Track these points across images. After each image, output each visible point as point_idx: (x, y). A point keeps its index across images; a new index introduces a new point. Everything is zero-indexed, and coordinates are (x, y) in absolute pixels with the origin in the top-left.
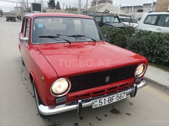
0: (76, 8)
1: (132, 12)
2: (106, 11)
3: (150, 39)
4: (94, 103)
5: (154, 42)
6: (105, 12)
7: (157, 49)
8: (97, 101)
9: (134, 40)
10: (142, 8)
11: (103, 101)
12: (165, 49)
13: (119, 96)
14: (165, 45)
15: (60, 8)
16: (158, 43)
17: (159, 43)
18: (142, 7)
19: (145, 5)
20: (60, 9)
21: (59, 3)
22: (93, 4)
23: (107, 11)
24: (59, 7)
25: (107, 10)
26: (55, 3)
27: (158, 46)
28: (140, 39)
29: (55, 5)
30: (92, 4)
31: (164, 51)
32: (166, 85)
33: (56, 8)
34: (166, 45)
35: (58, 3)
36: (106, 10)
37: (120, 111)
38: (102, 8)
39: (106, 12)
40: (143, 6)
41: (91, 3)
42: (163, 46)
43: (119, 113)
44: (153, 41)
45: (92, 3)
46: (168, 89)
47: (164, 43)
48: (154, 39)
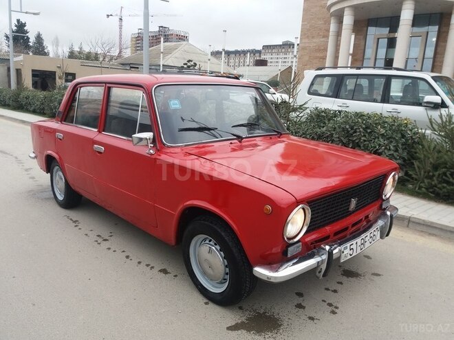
0: (96, 54)
1: (248, 66)
2: (189, 64)
3: (347, 127)
4: (343, 252)
5: (355, 132)
6: (185, 66)
7: (362, 148)
8: (346, 248)
9: (310, 131)
10: (260, 56)
11: (354, 247)
12: (380, 145)
13: (372, 235)
14: (378, 138)
15: (46, 51)
16: (365, 136)
17: (367, 135)
18: (259, 52)
19: (266, 47)
20: (46, 54)
21: (43, 37)
22: (138, 43)
23: (192, 63)
24: (43, 48)
25: (192, 61)
26: (28, 38)
27: (365, 141)
28: (325, 129)
29: (31, 44)
30: (134, 42)
31: (380, 151)
32: (408, 215)
33: (32, 52)
34: (380, 137)
35: (39, 38)
36: (189, 61)
37: (360, 272)
38: (170, 55)
39: (189, 67)
40: (263, 51)
41: (132, 41)
42: (376, 140)
43: (361, 275)
44: (352, 131)
45: (134, 39)
46: (414, 222)
47: (378, 134)
48: (355, 128)
